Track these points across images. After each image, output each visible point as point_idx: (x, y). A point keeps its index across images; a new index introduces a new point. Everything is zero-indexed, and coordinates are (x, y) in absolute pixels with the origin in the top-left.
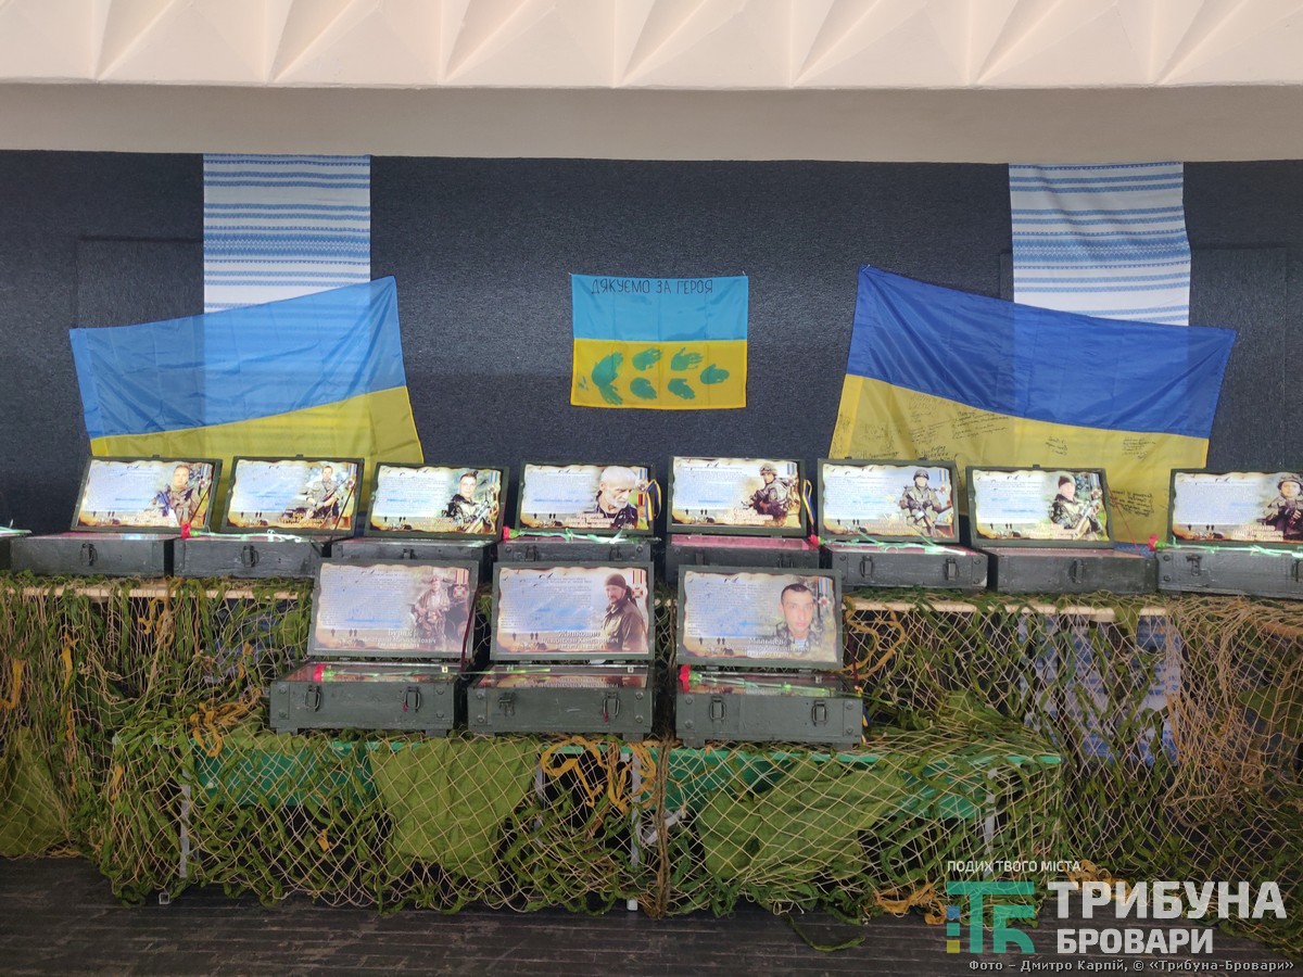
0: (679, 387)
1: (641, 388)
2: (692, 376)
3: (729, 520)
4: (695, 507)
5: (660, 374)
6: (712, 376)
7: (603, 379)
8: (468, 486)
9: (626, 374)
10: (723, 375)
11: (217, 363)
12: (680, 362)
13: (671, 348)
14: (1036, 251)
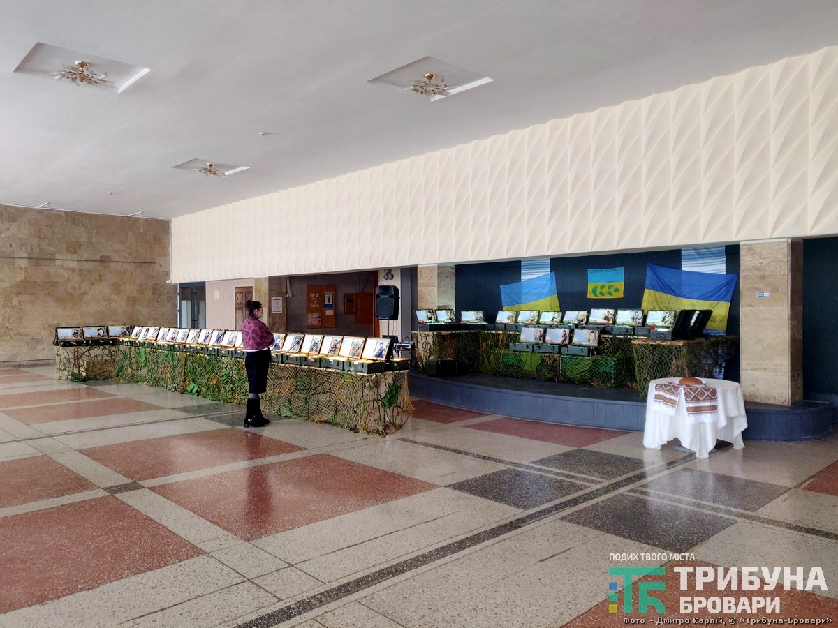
0: (609, 293)
1: (602, 293)
2: (612, 290)
3: (599, 322)
4: (593, 319)
5: (605, 290)
6: (616, 290)
7: (594, 292)
8: (556, 315)
9: (599, 290)
10: (619, 290)
11: (524, 291)
12: (609, 287)
13: (608, 284)
14: (687, 257)
